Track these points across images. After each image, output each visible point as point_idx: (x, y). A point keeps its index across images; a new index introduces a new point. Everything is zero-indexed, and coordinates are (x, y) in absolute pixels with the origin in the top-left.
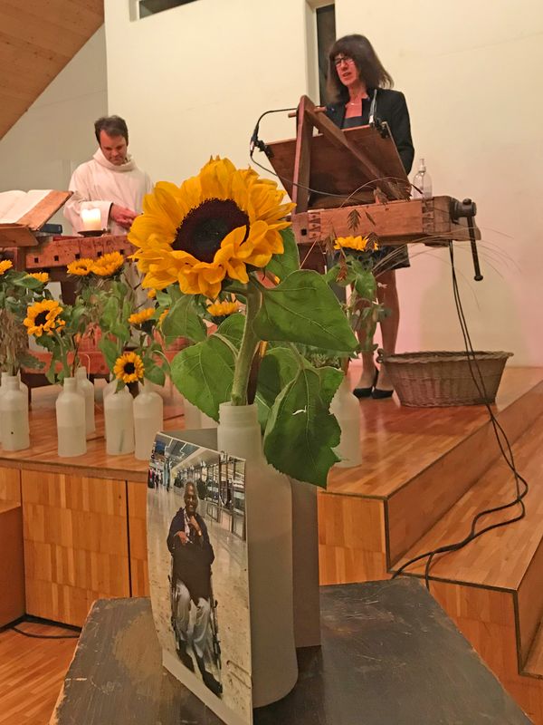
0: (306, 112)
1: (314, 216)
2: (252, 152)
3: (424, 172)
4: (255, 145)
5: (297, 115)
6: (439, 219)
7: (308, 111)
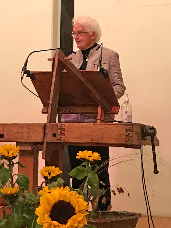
0: (59, 60)
1: (61, 126)
2: (22, 78)
3: (128, 102)
4: (25, 73)
5: (54, 60)
6: (135, 137)
7: (61, 59)
